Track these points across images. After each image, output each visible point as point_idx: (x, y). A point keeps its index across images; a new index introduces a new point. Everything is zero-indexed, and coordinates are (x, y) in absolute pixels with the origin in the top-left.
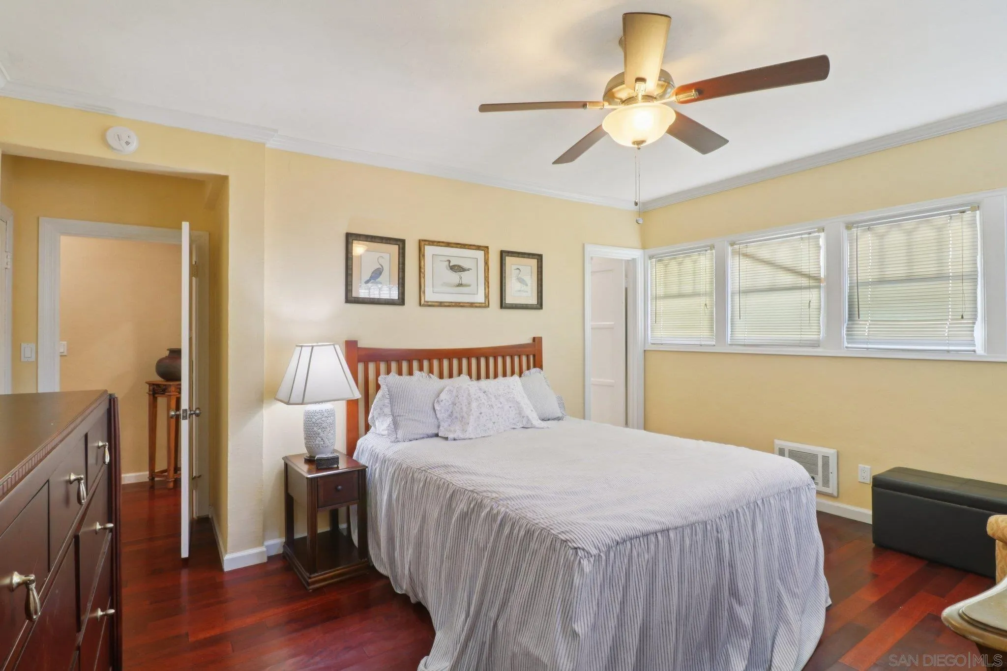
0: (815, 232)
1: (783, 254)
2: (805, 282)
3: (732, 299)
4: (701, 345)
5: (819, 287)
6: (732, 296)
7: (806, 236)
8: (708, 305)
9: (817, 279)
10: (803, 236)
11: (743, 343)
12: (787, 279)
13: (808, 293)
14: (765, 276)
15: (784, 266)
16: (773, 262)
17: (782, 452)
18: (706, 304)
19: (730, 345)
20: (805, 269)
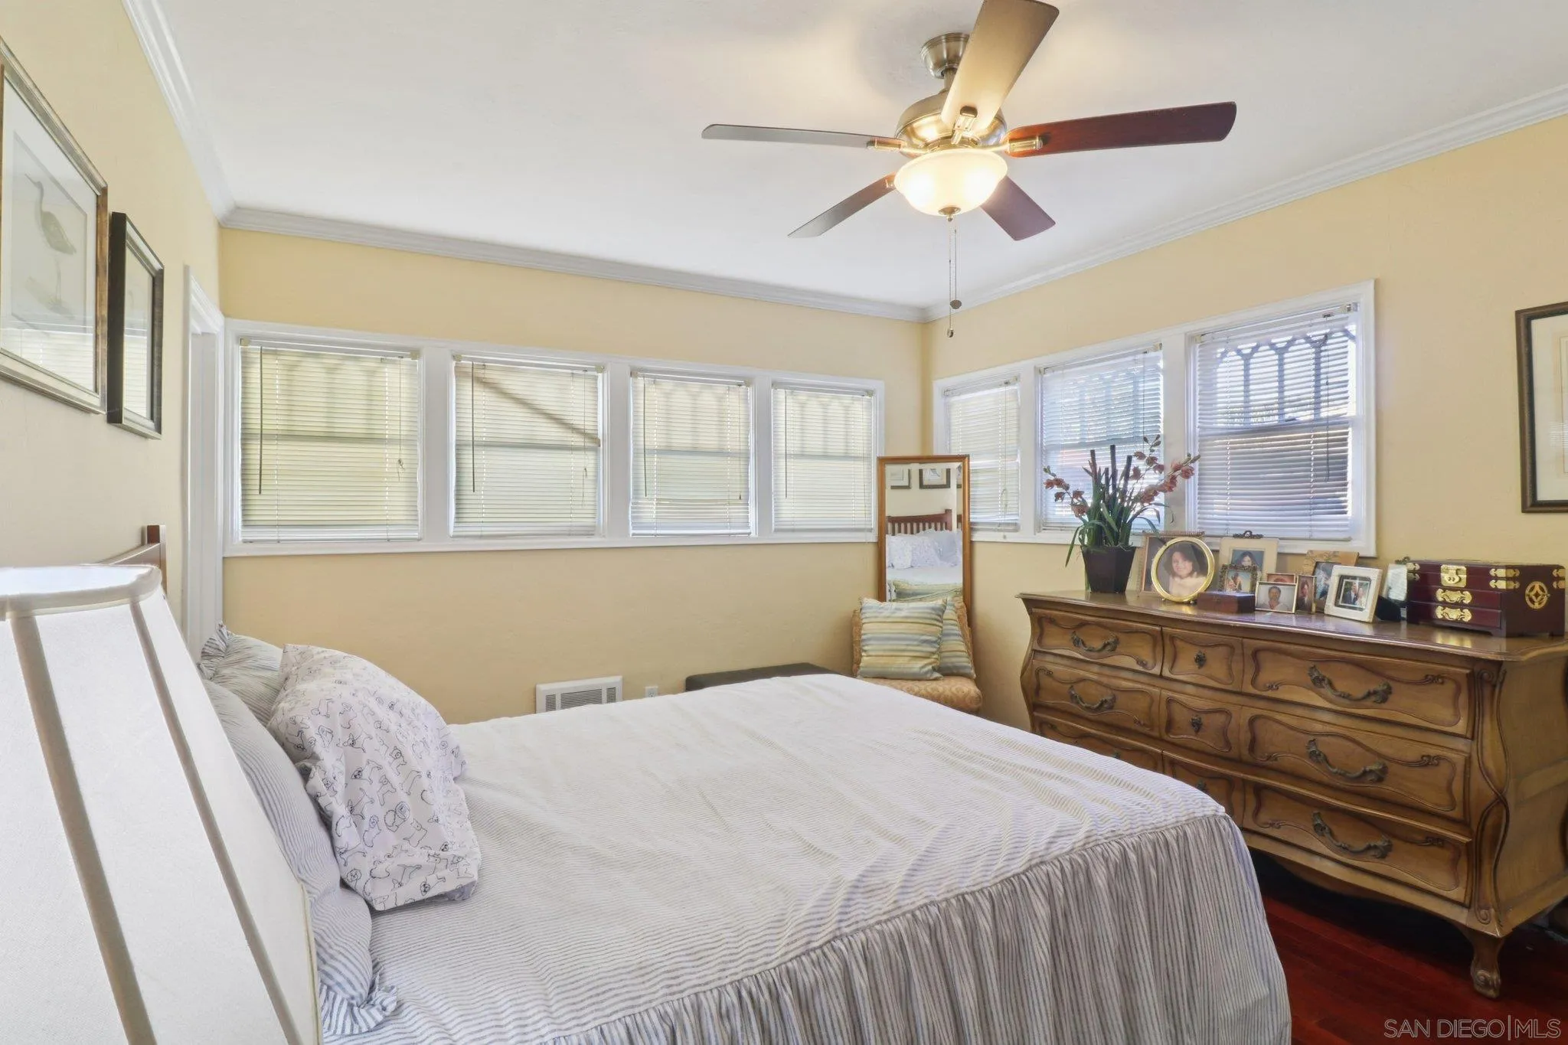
0: (591, 370)
1: (545, 394)
2: (577, 440)
3: (457, 454)
4: (389, 540)
5: (595, 450)
6: (457, 450)
7: (581, 372)
8: (404, 461)
9: (594, 439)
10: (574, 372)
11: (479, 533)
12: (550, 432)
13: (583, 457)
14: (517, 423)
15: (548, 412)
16: (529, 402)
17: (551, 705)
18: (400, 461)
19: (454, 537)
20: (578, 421)
